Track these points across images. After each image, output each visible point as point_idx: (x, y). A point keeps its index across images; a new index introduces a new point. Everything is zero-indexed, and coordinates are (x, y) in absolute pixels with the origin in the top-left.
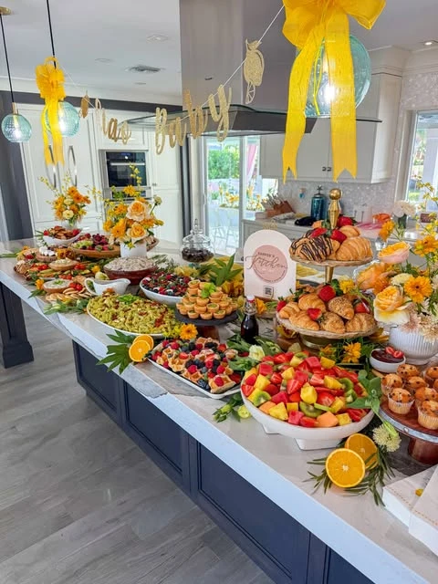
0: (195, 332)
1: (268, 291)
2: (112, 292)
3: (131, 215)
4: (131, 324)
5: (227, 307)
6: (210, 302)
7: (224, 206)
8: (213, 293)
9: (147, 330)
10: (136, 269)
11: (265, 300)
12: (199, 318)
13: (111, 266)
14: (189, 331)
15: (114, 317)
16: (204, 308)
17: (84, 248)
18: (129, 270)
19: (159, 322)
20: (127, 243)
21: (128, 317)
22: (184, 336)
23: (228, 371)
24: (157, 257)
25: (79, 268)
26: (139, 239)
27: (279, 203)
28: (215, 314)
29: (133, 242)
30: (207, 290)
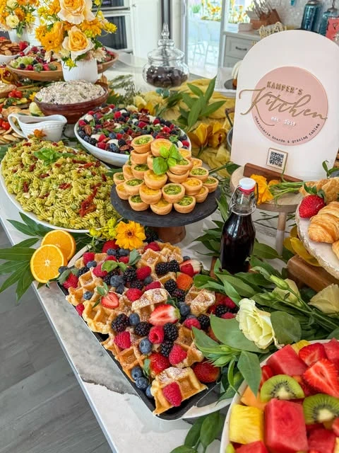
0: (141, 235)
1: (276, 158)
2: (40, 136)
3: (66, 14)
4: (43, 205)
5: (199, 191)
6: (168, 181)
7: (204, 18)
8: (175, 167)
9: (64, 221)
10: (74, 101)
11: (269, 176)
12: (149, 210)
13: (43, 95)
14: (130, 234)
15: (26, 187)
16: (157, 195)
17: (23, 67)
18: (65, 102)
19: (86, 207)
20: (65, 59)
21: (43, 190)
22: (123, 242)
23: (194, 356)
24: (121, 78)
25: (15, 96)
26: (80, 53)
27: (267, 12)
28: (177, 206)
29: (73, 58)
30: (164, 159)
